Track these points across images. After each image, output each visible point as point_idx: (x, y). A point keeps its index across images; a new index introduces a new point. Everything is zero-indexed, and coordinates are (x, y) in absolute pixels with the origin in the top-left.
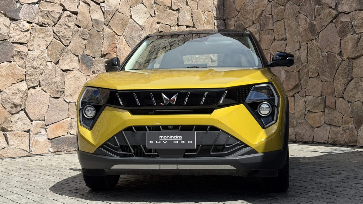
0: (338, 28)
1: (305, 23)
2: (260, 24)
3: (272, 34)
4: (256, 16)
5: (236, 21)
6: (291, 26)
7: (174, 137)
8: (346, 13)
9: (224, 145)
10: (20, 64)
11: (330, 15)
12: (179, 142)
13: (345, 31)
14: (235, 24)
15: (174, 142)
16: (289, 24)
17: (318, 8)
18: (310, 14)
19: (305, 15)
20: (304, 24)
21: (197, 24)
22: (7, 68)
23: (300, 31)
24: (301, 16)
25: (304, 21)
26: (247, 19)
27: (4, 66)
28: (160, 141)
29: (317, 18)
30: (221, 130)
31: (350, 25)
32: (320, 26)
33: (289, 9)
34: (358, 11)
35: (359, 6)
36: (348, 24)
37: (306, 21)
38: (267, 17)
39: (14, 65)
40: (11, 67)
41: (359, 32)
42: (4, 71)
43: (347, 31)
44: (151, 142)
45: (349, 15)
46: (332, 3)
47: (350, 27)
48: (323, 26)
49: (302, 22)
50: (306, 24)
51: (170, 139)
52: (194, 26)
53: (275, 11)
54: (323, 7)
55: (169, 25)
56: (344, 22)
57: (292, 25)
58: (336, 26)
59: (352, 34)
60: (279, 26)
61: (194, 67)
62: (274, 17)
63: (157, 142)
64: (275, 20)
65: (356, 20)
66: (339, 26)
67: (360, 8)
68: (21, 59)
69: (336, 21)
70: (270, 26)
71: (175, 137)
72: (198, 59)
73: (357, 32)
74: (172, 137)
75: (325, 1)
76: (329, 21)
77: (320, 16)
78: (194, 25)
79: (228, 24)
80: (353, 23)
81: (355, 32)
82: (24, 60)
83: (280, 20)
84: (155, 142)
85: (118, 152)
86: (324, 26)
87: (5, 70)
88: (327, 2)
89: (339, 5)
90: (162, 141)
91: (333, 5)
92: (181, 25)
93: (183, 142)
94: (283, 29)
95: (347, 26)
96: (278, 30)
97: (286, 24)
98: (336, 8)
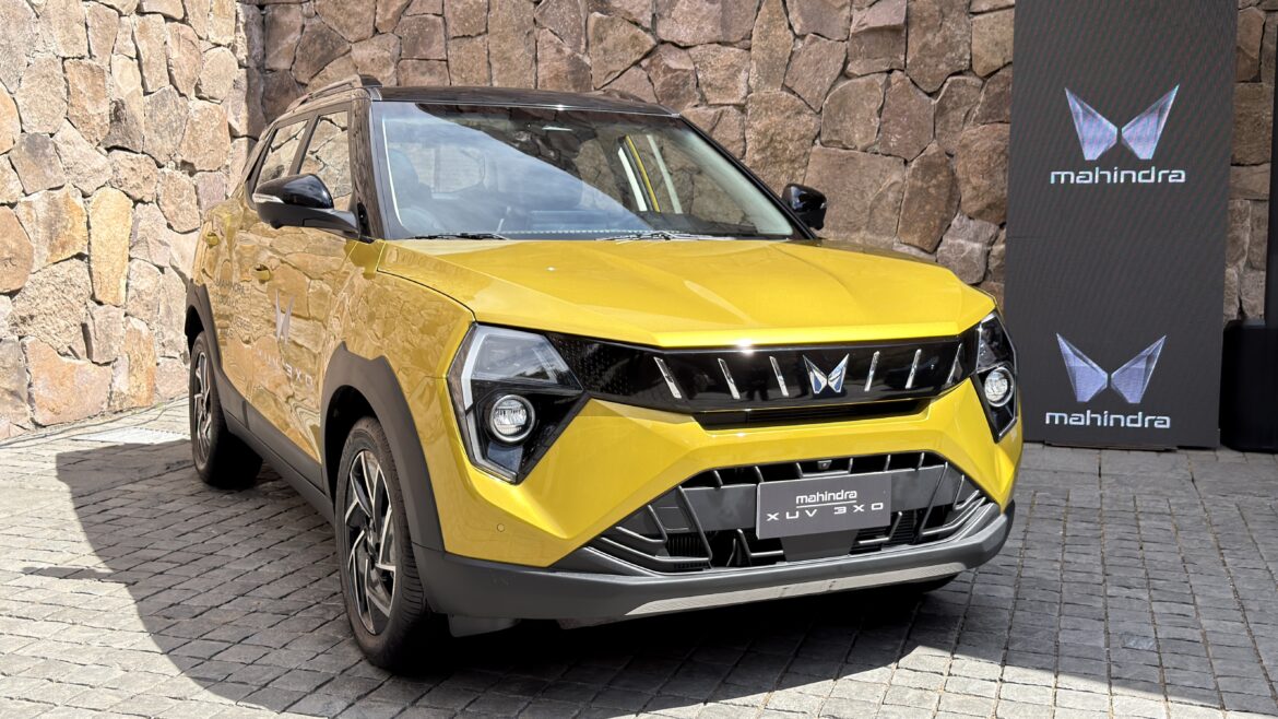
0: (657, 84)
1: (558, 56)
2: (400, 38)
3: (441, 73)
4: (386, 10)
5: (309, 17)
6: (509, 59)
7: (836, 496)
8: (682, 45)
9: (952, 504)
11: (633, 46)
12: (850, 508)
13: (677, 96)
14: (303, 26)
15: (836, 510)
16: (504, 53)
17: (599, 20)
18: (572, 32)
19: (555, 34)
20: (552, 60)
21: (194, 14)
23: (540, 80)
24: (543, 35)
25: (555, 50)
26: (350, 16)
28: (800, 510)
29: (594, 48)
30: (946, 463)
31: (692, 81)
32: (602, 72)
33: (504, 8)
34: (716, 45)
35: (719, 32)
36: (688, 76)
37: (559, 51)
38: (426, 20)
41: (718, 101)
43: (684, 95)
44: (773, 517)
45: (691, 51)
46: (642, 12)
47: (691, 86)
48: (610, 73)
49: (547, 53)
50: (561, 59)
51: (825, 502)
52: (183, 19)
53: (457, 6)
54: (612, 20)
55: (118, 10)
56: (676, 70)
57: (513, 58)
58: (649, 79)
59: (696, 106)
60: (470, 55)
62: (452, 24)
63: (790, 515)
64: (452, 33)
65: (710, 70)
66: (661, 79)
67: (722, 39)
69: (651, 64)
70: (436, 50)
71: (840, 496)
72: (197, 128)
73: (711, 102)
74: (832, 497)
75: (621, 2)
76: (631, 61)
77: (604, 44)
78: (186, 14)
79: (273, 19)
80: (700, 76)
81: (704, 100)
83: (472, 37)
84: (782, 516)
85: (657, 558)
86: (615, 72)
88: (627, 7)
89: (661, 22)
90: (802, 511)
91: (646, 19)
92: (149, 13)
93: (859, 508)
94: (482, 64)
95: (685, 83)
96: (466, 65)
97: (493, 52)
98: (652, 30)
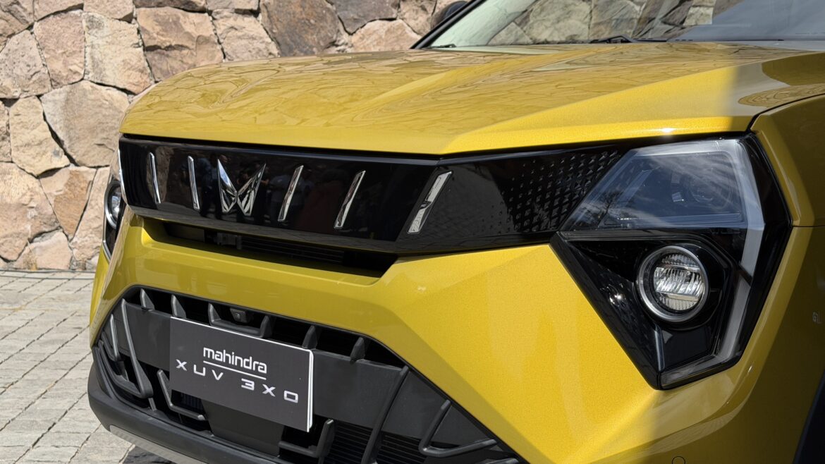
7: (243, 362)
9: (420, 440)
10: (417, 24)
12: (259, 385)
15: (244, 383)
22: (381, 37)
27: (374, 31)
28: (205, 366)
30: (406, 368)
39: (401, 27)
40: (393, 32)
42: (374, 46)
44: (182, 365)
51: (231, 366)
61: (616, 42)
63: (197, 370)
68: (421, 12)
71: (248, 364)
82: (427, 14)
87: (375, 43)
90: (209, 369)
93: (269, 390)
